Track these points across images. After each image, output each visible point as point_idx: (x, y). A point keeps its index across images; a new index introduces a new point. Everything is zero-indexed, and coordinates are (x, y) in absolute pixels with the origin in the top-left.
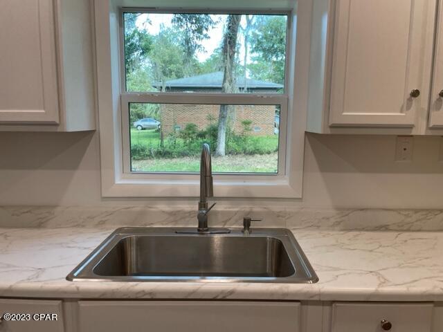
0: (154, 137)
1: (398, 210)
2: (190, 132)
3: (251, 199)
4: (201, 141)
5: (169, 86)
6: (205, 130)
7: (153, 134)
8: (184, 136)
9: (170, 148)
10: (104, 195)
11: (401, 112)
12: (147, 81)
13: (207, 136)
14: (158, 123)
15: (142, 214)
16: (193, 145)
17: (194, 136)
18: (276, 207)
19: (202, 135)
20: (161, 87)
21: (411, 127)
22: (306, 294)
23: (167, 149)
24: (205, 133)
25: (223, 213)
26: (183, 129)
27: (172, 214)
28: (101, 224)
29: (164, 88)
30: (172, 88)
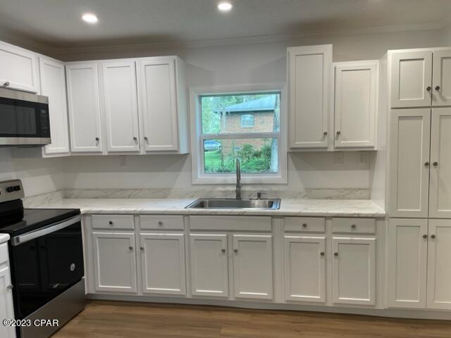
0: (215, 158)
1: (337, 189)
2: (247, 152)
3: (262, 184)
4: (257, 160)
5: (229, 111)
6: (260, 150)
7: (214, 155)
8: (243, 155)
9: (229, 167)
10: (193, 183)
11: (321, 141)
12: (209, 105)
13: (262, 155)
14: (219, 145)
15: (211, 192)
16: (249, 164)
17: (250, 156)
18: (274, 188)
19: (257, 155)
20: (222, 113)
21: (326, 148)
22: (272, 213)
23: (227, 168)
24: (261, 152)
25: (249, 191)
26: (241, 150)
27: (225, 192)
28: (192, 197)
29: (224, 114)
30: (231, 113)
